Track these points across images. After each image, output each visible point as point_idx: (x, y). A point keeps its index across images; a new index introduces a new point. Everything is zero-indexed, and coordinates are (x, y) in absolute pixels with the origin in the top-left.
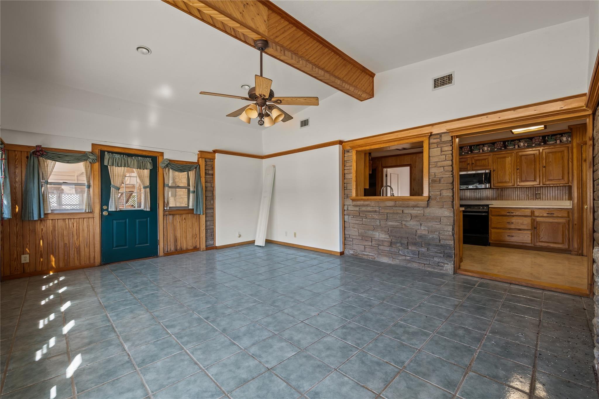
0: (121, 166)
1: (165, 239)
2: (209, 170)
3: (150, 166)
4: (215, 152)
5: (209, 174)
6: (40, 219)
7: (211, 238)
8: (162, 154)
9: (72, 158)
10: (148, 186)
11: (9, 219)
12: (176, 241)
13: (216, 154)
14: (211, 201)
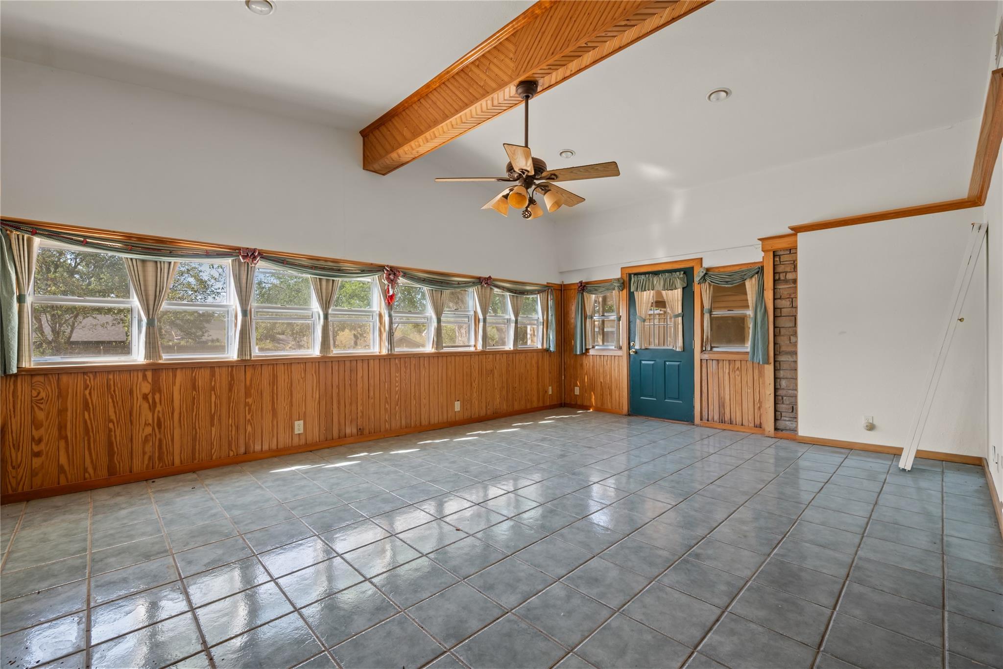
0: (645, 290)
1: (703, 399)
2: (786, 272)
3: (679, 284)
4: (797, 230)
5: (786, 281)
6: (582, 354)
7: (792, 415)
8: (701, 260)
9: (603, 289)
10: (680, 314)
11: (554, 352)
12: (722, 405)
13: (799, 234)
14: (792, 337)
